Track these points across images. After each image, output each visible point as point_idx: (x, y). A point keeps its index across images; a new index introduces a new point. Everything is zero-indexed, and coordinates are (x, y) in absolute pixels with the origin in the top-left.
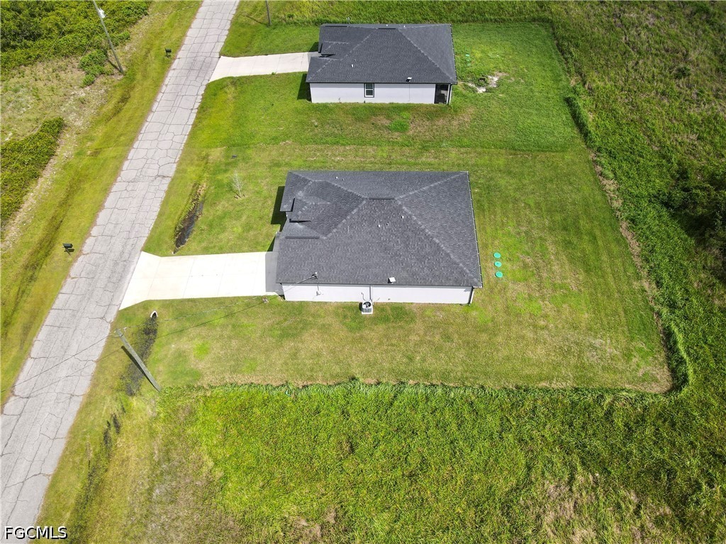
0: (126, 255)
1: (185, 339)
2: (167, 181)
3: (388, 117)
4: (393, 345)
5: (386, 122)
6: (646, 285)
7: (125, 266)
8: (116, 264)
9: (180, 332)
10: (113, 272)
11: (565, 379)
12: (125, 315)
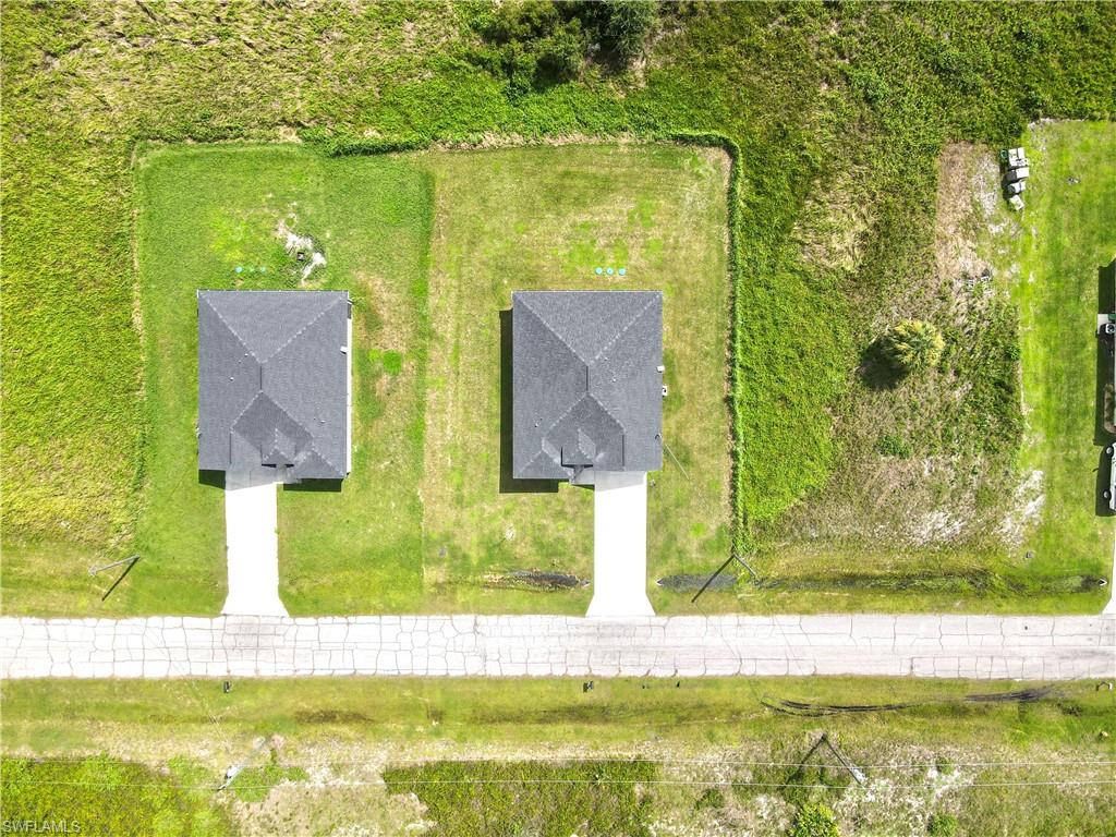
0: (591, 630)
1: (688, 547)
2: (482, 619)
3: (378, 376)
4: (695, 369)
5: (386, 378)
6: (624, 141)
7: (604, 627)
8: (602, 636)
9: (681, 552)
10: (613, 635)
11: (720, 231)
12: (660, 608)
